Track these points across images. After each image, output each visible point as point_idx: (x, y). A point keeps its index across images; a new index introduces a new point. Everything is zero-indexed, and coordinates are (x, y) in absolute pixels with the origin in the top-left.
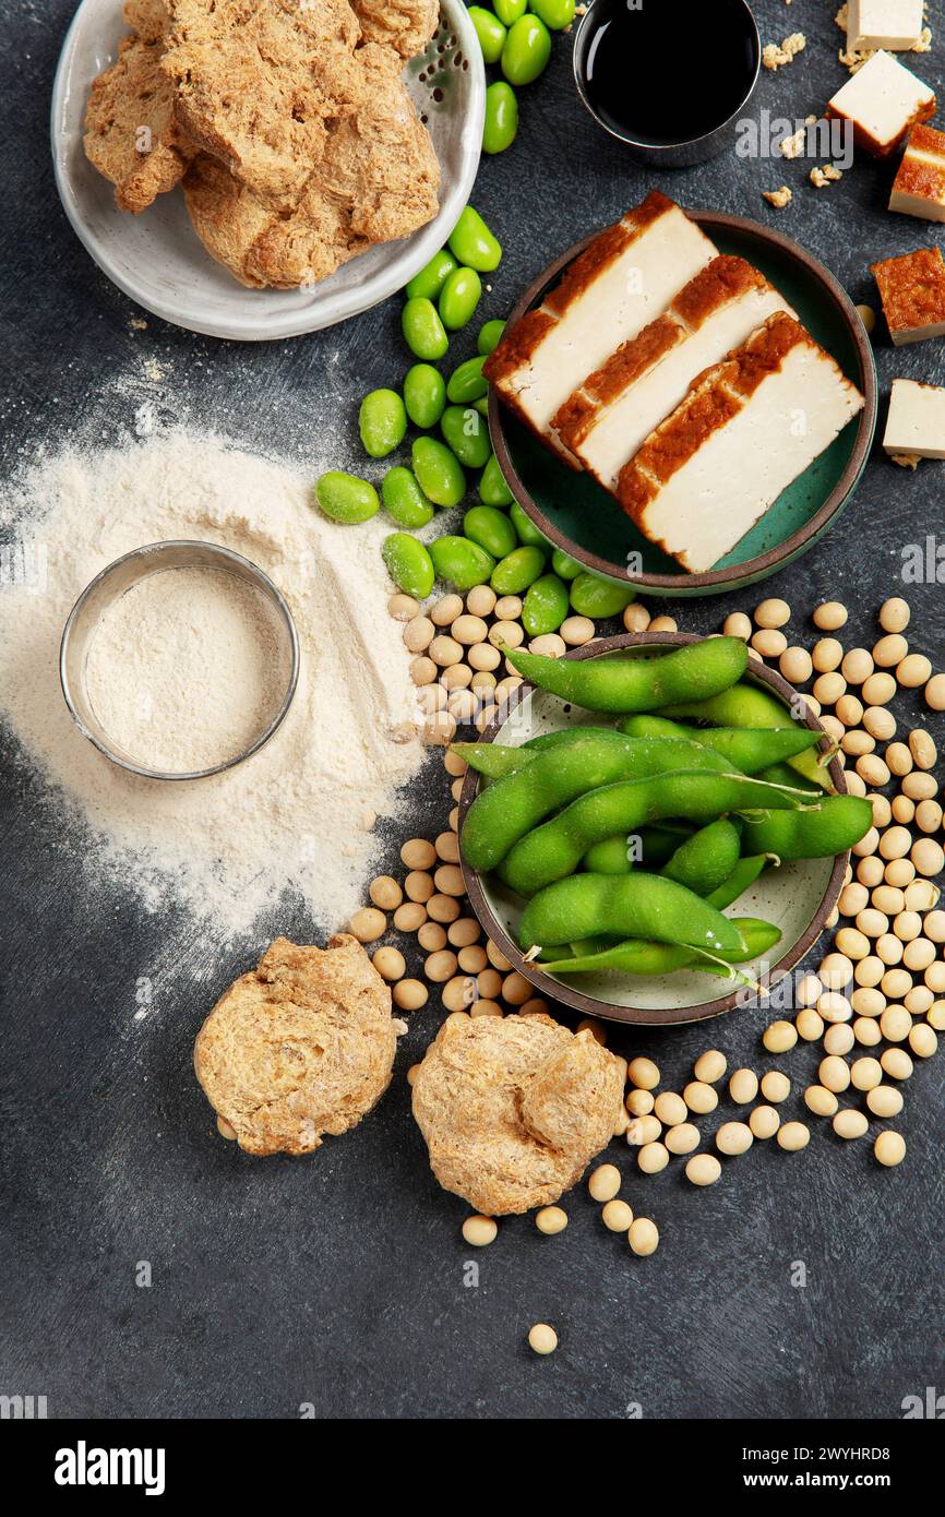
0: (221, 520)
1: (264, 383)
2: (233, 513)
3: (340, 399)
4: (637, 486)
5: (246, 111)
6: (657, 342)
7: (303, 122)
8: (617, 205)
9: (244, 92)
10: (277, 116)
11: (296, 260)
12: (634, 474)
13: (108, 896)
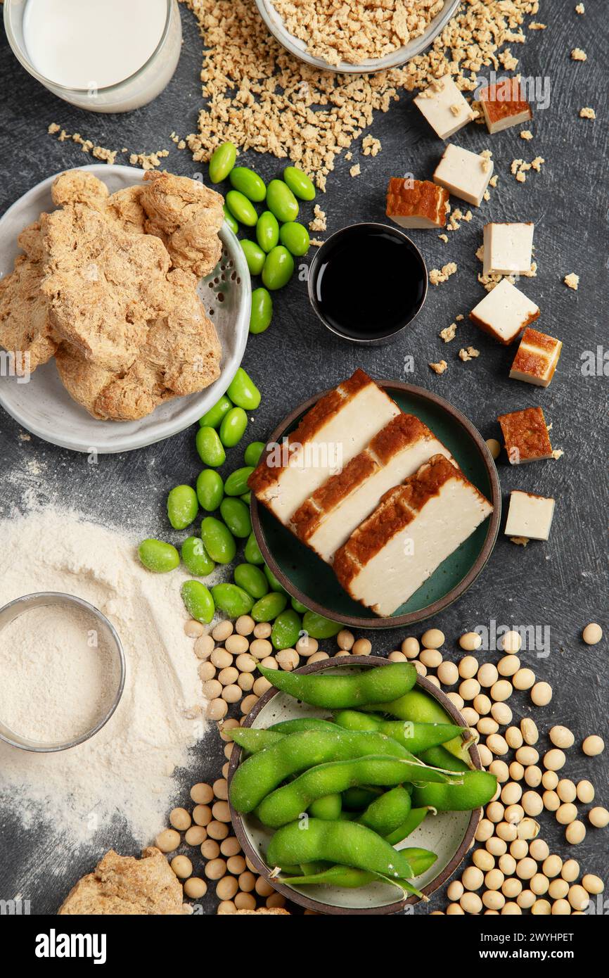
0: (76, 570)
1: (106, 478)
2: (84, 565)
3: (155, 489)
4: (346, 566)
5: (96, 318)
6: (360, 471)
7: (133, 323)
8: (336, 368)
9: (95, 305)
10: (116, 321)
11: (127, 405)
12: (344, 557)
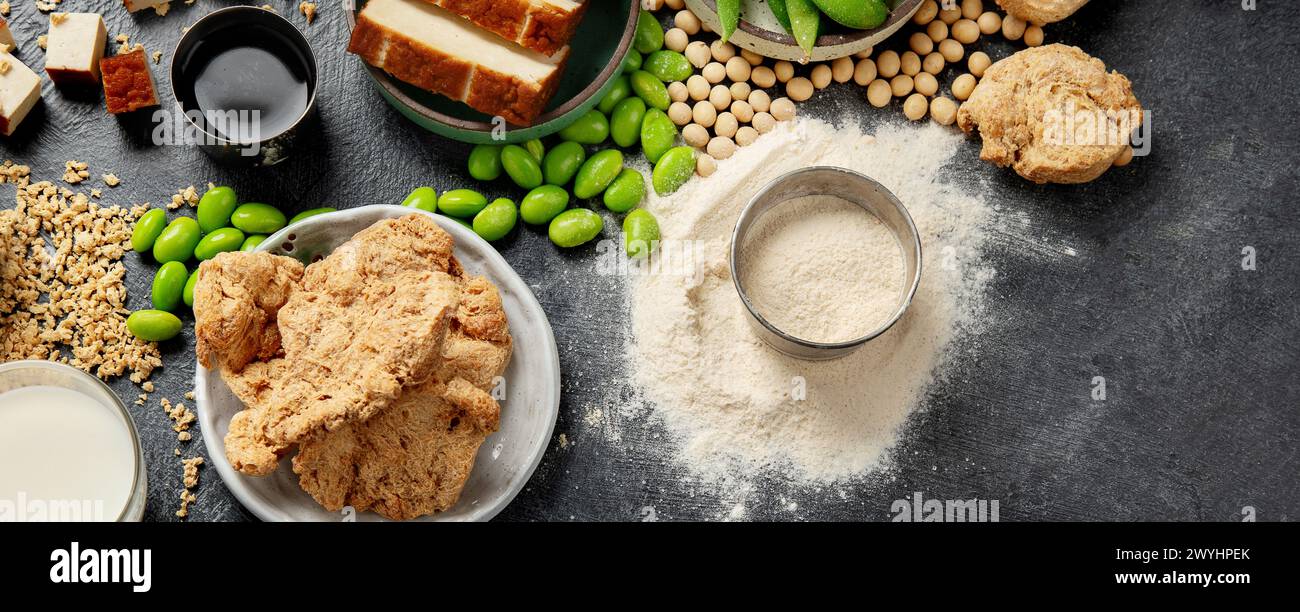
3: (565, 271)
13: (996, 307)
